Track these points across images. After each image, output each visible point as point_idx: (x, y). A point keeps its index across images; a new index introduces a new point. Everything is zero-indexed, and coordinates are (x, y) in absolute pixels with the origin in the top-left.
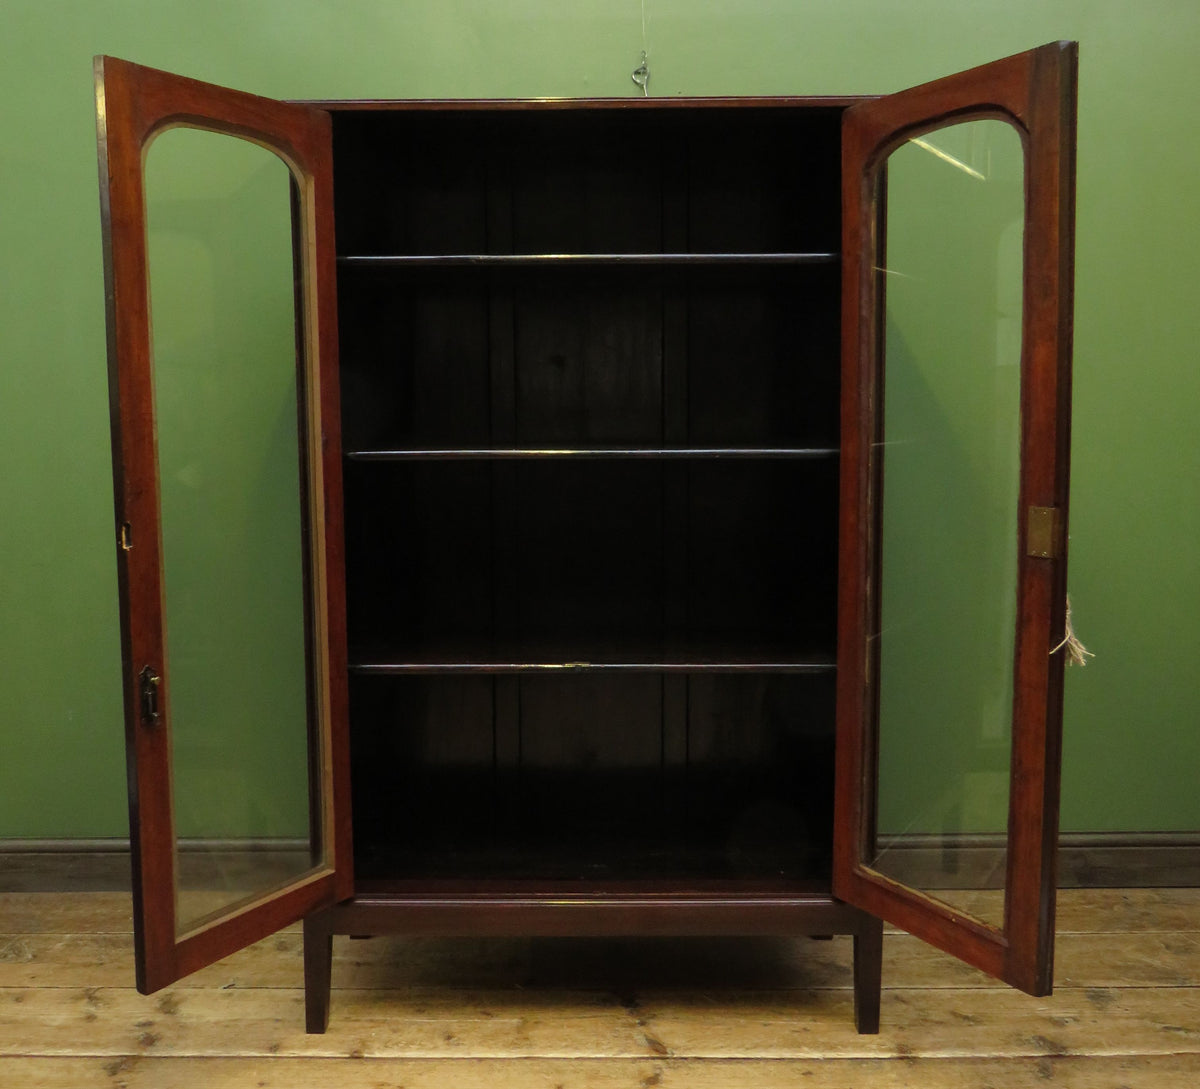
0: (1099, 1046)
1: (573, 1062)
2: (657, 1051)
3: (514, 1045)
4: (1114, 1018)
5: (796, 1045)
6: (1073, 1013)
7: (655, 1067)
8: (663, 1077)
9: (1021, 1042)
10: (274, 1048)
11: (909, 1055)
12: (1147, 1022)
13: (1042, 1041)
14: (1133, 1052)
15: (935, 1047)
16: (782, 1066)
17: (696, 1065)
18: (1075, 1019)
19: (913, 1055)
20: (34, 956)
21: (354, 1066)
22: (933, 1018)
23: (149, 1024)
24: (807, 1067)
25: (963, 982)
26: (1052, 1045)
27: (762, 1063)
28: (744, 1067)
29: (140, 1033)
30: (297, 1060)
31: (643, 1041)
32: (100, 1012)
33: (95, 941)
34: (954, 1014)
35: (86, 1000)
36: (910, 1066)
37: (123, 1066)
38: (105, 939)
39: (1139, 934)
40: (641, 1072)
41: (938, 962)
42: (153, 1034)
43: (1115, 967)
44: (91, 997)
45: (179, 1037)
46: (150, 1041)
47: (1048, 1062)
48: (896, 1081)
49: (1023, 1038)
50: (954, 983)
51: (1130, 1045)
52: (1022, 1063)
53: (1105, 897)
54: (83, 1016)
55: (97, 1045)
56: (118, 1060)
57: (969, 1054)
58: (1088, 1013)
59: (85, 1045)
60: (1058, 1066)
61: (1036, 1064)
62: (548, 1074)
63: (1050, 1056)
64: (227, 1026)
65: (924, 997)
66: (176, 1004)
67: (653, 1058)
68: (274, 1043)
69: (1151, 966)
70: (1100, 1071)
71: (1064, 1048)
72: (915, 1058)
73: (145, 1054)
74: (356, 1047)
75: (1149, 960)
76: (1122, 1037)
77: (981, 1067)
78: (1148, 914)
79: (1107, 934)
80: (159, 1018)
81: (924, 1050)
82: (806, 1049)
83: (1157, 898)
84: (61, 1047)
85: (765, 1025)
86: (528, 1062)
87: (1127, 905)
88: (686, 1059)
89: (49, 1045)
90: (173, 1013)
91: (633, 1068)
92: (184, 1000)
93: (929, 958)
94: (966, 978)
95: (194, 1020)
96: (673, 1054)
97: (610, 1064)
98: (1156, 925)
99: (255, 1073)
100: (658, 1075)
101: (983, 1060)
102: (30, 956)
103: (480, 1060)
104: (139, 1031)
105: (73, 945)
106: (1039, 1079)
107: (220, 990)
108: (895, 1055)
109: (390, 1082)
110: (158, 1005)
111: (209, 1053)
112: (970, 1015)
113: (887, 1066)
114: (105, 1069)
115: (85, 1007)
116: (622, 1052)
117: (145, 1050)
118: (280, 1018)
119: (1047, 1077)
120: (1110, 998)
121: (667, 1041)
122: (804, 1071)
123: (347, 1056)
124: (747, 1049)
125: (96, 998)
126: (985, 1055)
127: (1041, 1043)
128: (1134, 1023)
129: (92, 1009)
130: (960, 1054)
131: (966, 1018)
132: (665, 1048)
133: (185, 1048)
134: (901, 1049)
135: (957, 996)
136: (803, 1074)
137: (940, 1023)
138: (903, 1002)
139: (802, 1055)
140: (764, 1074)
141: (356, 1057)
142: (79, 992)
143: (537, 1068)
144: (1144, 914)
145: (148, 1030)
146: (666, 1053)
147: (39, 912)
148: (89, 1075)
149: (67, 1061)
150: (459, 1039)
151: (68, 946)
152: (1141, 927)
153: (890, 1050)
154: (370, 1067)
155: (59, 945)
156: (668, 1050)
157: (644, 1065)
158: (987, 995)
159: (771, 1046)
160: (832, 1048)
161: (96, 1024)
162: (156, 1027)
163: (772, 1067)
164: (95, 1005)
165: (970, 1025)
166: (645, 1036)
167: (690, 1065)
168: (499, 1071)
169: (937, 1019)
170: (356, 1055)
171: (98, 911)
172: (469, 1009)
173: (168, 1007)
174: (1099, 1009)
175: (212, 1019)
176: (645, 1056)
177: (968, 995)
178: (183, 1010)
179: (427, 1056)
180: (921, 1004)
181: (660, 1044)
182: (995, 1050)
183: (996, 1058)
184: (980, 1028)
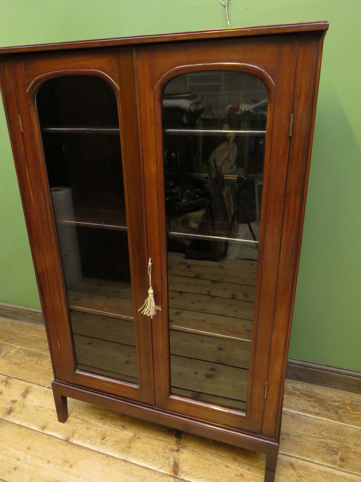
2: (175, 471)
3: (123, 451)
10: (44, 427)
21: (63, 446)
23: (15, 402)
25: (327, 461)
29: (10, 406)
30: (47, 437)
31: (172, 463)
32: (5, 391)
33: (25, 351)
35: (4, 383)
38: (28, 351)
41: (321, 442)
42: (13, 408)
45: (19, 412)
46: (10, 411)
50: (323, 460)
64: (37, 410)
65: (304, 467)
66: (29, 393)
67: (171, 476)
68: (46, 424)
73: (5, 419)
74: (70, 435)
80: (20, 399)
85: (227, 467)
86: (123, 463)
90: (25, 398)
91: (160, 480)
92: (31, 391)
93: (318, 438)
95: (29, 403)
96: (179, 476)
97: (153, 474)
99: (30, 441)
102: (3, 355)
103: (108, 456)
104: (10, 404)
105: (17, 352)
107: (45, 389)
109: (70, 461)
110: (23, 392)
111: (24, 424)
115: (2, 387)
116: (160, 468)
121: (181, 466)
123: (64, 439)
125: (8, 383)
129: (4, 388)
132: (178, 470)
133: (18, 418)
138: (294, 468)
141: (67, 441)
142: (5, 378)
145: (13, 405)
146: (177, 474)
147: (18, 332)
154: (68, 449)
155: (13, 351)
156: (179, 472)
162: (16, 404)
164: (6, 387)
166: (175, 459)
170: (67, 440)
171: (35, 335)
172: (119, 422)
173: (27, 392)
175: (35, 404)
176: (168, 474)
177: (325, 472)
178: (30, 396)
179: (91, 448)
180: (301, 472)
181: (178, 468)
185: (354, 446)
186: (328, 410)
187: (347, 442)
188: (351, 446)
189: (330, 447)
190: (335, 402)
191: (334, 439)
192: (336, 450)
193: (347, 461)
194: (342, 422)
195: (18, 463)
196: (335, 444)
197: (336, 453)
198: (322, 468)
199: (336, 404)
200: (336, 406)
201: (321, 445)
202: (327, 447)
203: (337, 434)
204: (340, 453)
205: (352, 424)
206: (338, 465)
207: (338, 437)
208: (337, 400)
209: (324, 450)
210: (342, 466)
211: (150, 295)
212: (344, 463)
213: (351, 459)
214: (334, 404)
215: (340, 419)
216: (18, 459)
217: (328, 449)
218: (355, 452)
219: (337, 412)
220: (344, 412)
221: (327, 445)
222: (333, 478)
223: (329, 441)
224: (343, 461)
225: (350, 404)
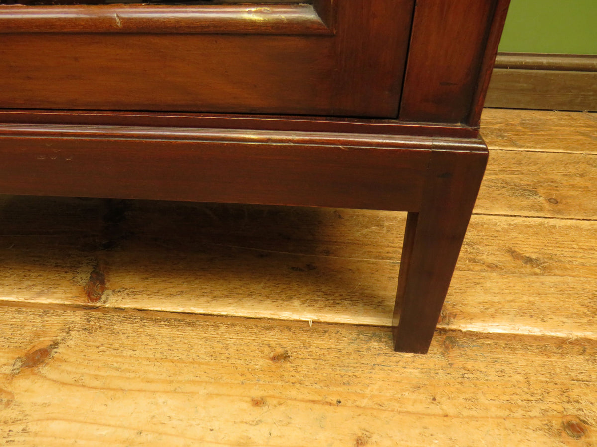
7: (65, 326)
19: (453, 327)
24: (285, 341)
25: (522, 208)
34: (512, 252)
50: (510, 207)
81: (471, 318)
91: (33, 326)
94: (526, 202)
96: (105, 303)
112: (534, 256)
122: (279, 350)
126: (561, 334)
130: (525, 328)
131: (529, 260)
132: (104, 289)
135: (516, 226)
136: (274, 358)
137: (492, 267)
146: (96, 300)
157: (51, 322)
158: (554, 227)
165: (536, 274)
176: (66, 303)
177: (528, 226)
181: (103, 283)
182: (580, 326)
183: (577, 342)
184: (549, 280)
185: (565, 178)
187: (546, 174)
188: (558, 178)
189: (516, 185)
190: (493, 124)
191: (516, 173)
192: (531, 188)
193: (564, 202)
194: (521, 147)
196: (526, 180)
197: (534, 192)
198: (518, 220)
199: (497, 126)
200: (495, 129)
201: (493, 184)
202: (510, 187)
203: (520, 163)
204: (541, 191)
205: (541, 148)
206: (549, 211)
207: (525, 168)
208: (494, 121)
209: (505, 191)
210: (559, 212)
212: (560, 206)
213: (571, 197)
214: (490, 126)
215: (513, 143)
217: (512, 189)
218: (572, 186)
219: (503, 137)
220: (517, 135)
221: (507, 183)
222: (552, 233)
223: (508, 178)
224: (556, 203)
225: (522, 124)
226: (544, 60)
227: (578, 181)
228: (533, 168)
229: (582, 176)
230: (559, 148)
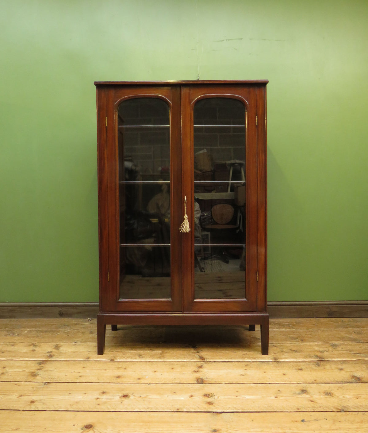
0: (334, 358)
1: (177, 362)
2: (202, 359)
3: (159, 358)
4: (339, 351)
5: (243, 358)
6: (327, 349)
7: (201, 364)
8: (204, 366)
9: (310, 356)
10: (88, 358)
11: (277, 360)
12: (349, 352)
13: (317, 356)
14: (344, 359)
15: (285, 358)
16: (239, 363)
17: (214, 363)
18: (327, 351)
20: (18, 335)
21: (112, 363)
22: (285, 351)
23: (51, 352)
24: (247, 364)
25: (294, 342)
26: (320, 357)
27: (233, 362)
28: (228, 363)
29: (48, 354)
30: (94, 362)
31: (198, 357)
32: (37, 349)
33: (36, 331)
34: (290, 350)
35: (33, 346)
36: (278, 363)
37: (43, 363)
38: (39, 330)
39: (346, 329)
40: (197, 365)
41: (286, 337)
43: (339, 338)
44: (34, 345)
45: (60, 356)
46: (51, 356)
47: (319, 362)
48: (273, 367)
49: (311, 356)
50: (291, 342)
51: (344, 357)
52: (310, 362)
53: (336, 320)
54: (31, 350)
55: (35, 357)
56: (41, 361)
57: (295, 360)
58: (331, 349)
59: (32, 357)
60: (322, 363)
61: (316, 363)
62: (169, 365)
63: (319, 361)
64: (74, 353)
65: (281, 346)
66: (59, 347)
67: (201, 361)
68: (88, 357)
69: (350, 337)
70: (334, 364)
71: (324, 358)
72: (279, 361)
73: (49, 360)
74: (112, 358)
75: (349, 336)
76: (341, 355)
77: (299, 364)
78: (349, 324)
79: (337, 329)
80: (54, 350)
81: (282, 359)
82: (246, 359)
83: (352, 320)
84: (25, 358)
85: (234, 353)
86: (163, 362)
87: (342, 322)
88: (211, 361)
89: (21, 357)
90: (58, 349)
91: (195, 364)
92: (61, 346)
95: (64, 351)
96: (207, 360)
97: (188, 362)
98: (352, 327)
99: (82, 365)
100: (202, 365)
101: (299, 362)
102: (17, 335)
103: (149, 361)
106: (316, 367)
107: (73, 343)
108: (273, 360)
109: (122, 367)
110: (54, 347)
111: (68, 359)
112: (296, 350)
113: (271, 363)
114: (37, 363)
115: (32, 348)
116: (191, 360)
117: (49, 359)
118: (90, 351)
119: (318, 366)
120: (338, 346)
121: (205, 357)
123: (109, 360)
124: (229, 359)
125: (36, 345)
126: (300, 360)
127: (317, 357)
128: (344, 352)
129: (34, 348)
130: (292, 360)
131: (294, 351)
133: (62, 358)
134: (275, 359)
135: (292, 345)
136: (246, 365)
137: (286, 352)
138: (276, 347)
139: (245, 360)
140: (234, 365)
141: (112, 361)
142: (30, 344)
143: (166, 364)
144: (348, 324)
145: (51, 354)
146: (205, 360)
147: (20, 324)
148: (33, 365)
149: (26, 361)
150: (143, 356)
151: (28, 332)
152: (347, 328)
153: (272, 359)
154: (116, 363)
155: (25, 332)
156: (205, 359)
157: (198, 363)
158: (301, 345)
159: (236, 358)
160: (254, 358)
161: (35, 352)
162: (53, 353)
163: (236, 364)
164: (35, 347)
165: (296, 353)
166: (198, 355)
167: (212, 363)
168: (155, 364)
169: (286, 351)
170: (112, 360)
171: (38, 323)
172: (146, 349)
173: (57, 347)
174: (334, 348)
175: (70, 351)
176: (198, 361)
177: (295, 345)
178: (61, 348)
179: (134, 361)
180: (281, 347)
181: (203, 358)
182: (303, 359)
183: (303, 361)
184: (298, 354)
185: (306, 335)
186: (285, 326)
187: (301, 334)
188: (304, 335)
190: (286, 323)
191: (293, 335)
193: (304, 340)
194: (295, 329)
195: (80, 374)
196: (295, 336)
197: (297, 339)
203: (294, 333)
204: (299, 338)
206: (300, 342)
207: (295, 334)
209: (289, 339)
211: (186, 219)
213: (306, 339)
215: (292, 328)
216: (79, 373)
218: (308, 337)
219: (289, 326)
220: (293, 326)
221: (290, 337)
223: (291, 336)
224: (302, 341)
225: (295, 322)
226: (298, 303)
227: (309, 336)
228: (297, 334)
229: (310, 334)
230: (305, 328)
